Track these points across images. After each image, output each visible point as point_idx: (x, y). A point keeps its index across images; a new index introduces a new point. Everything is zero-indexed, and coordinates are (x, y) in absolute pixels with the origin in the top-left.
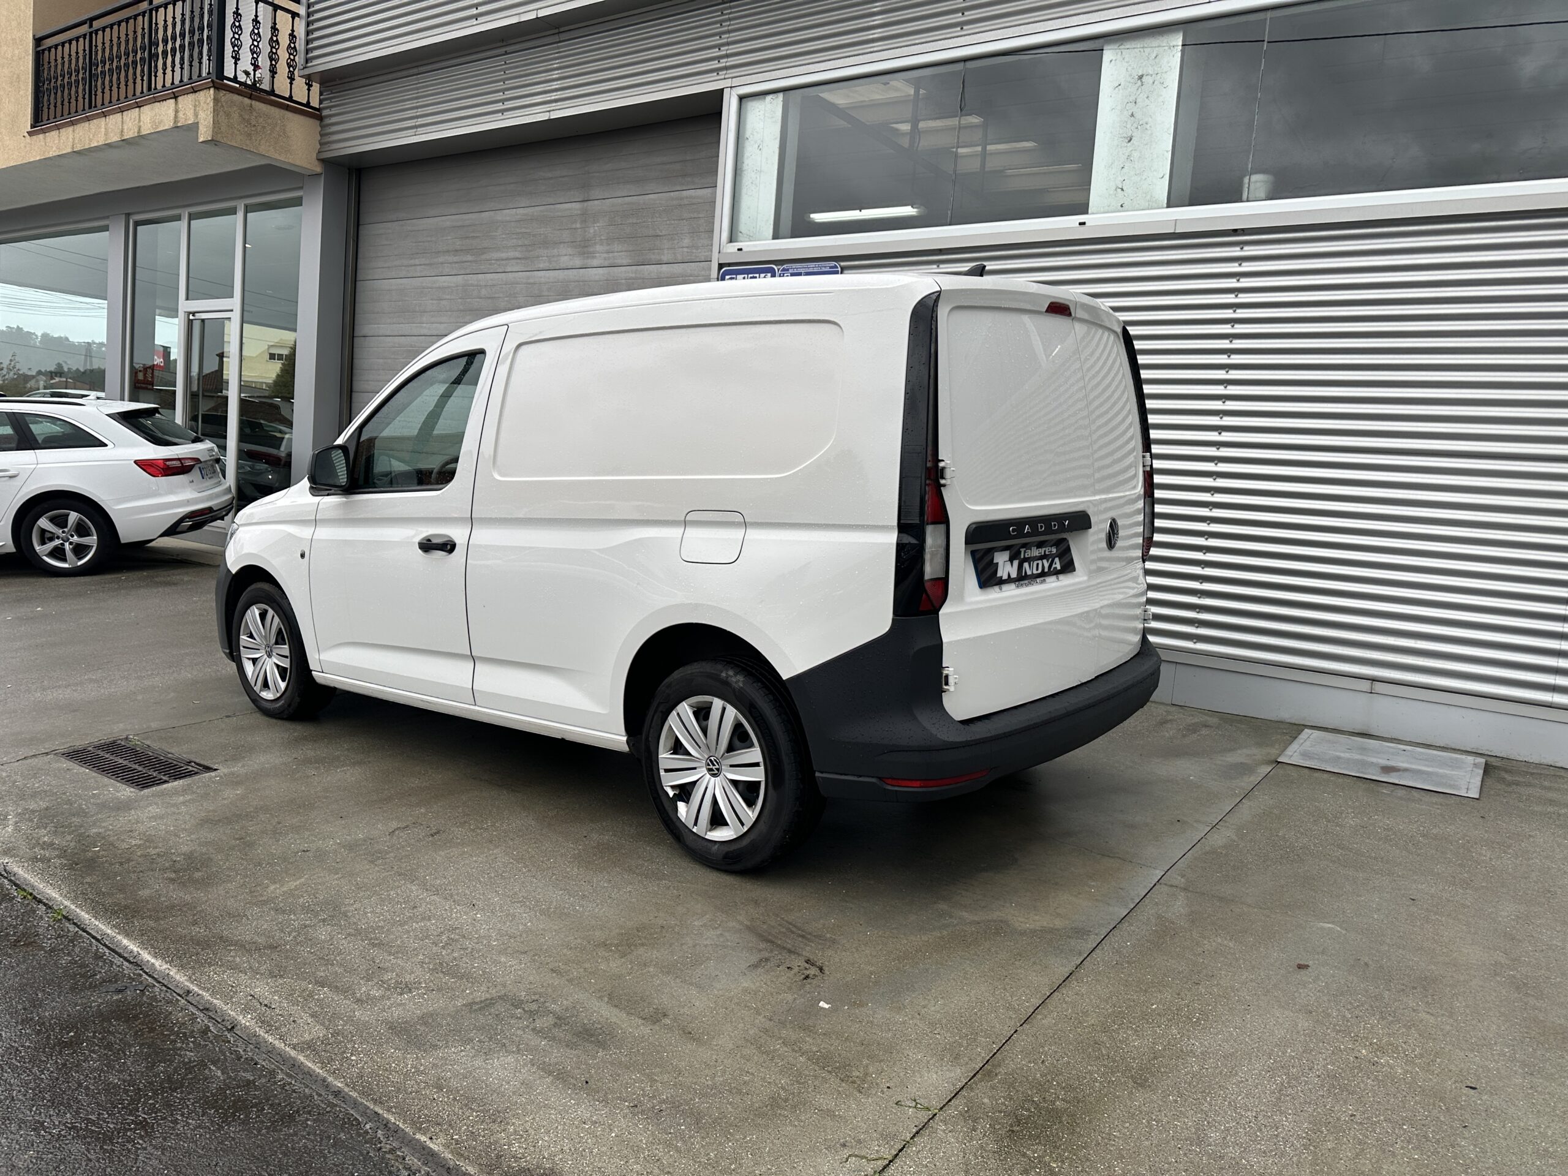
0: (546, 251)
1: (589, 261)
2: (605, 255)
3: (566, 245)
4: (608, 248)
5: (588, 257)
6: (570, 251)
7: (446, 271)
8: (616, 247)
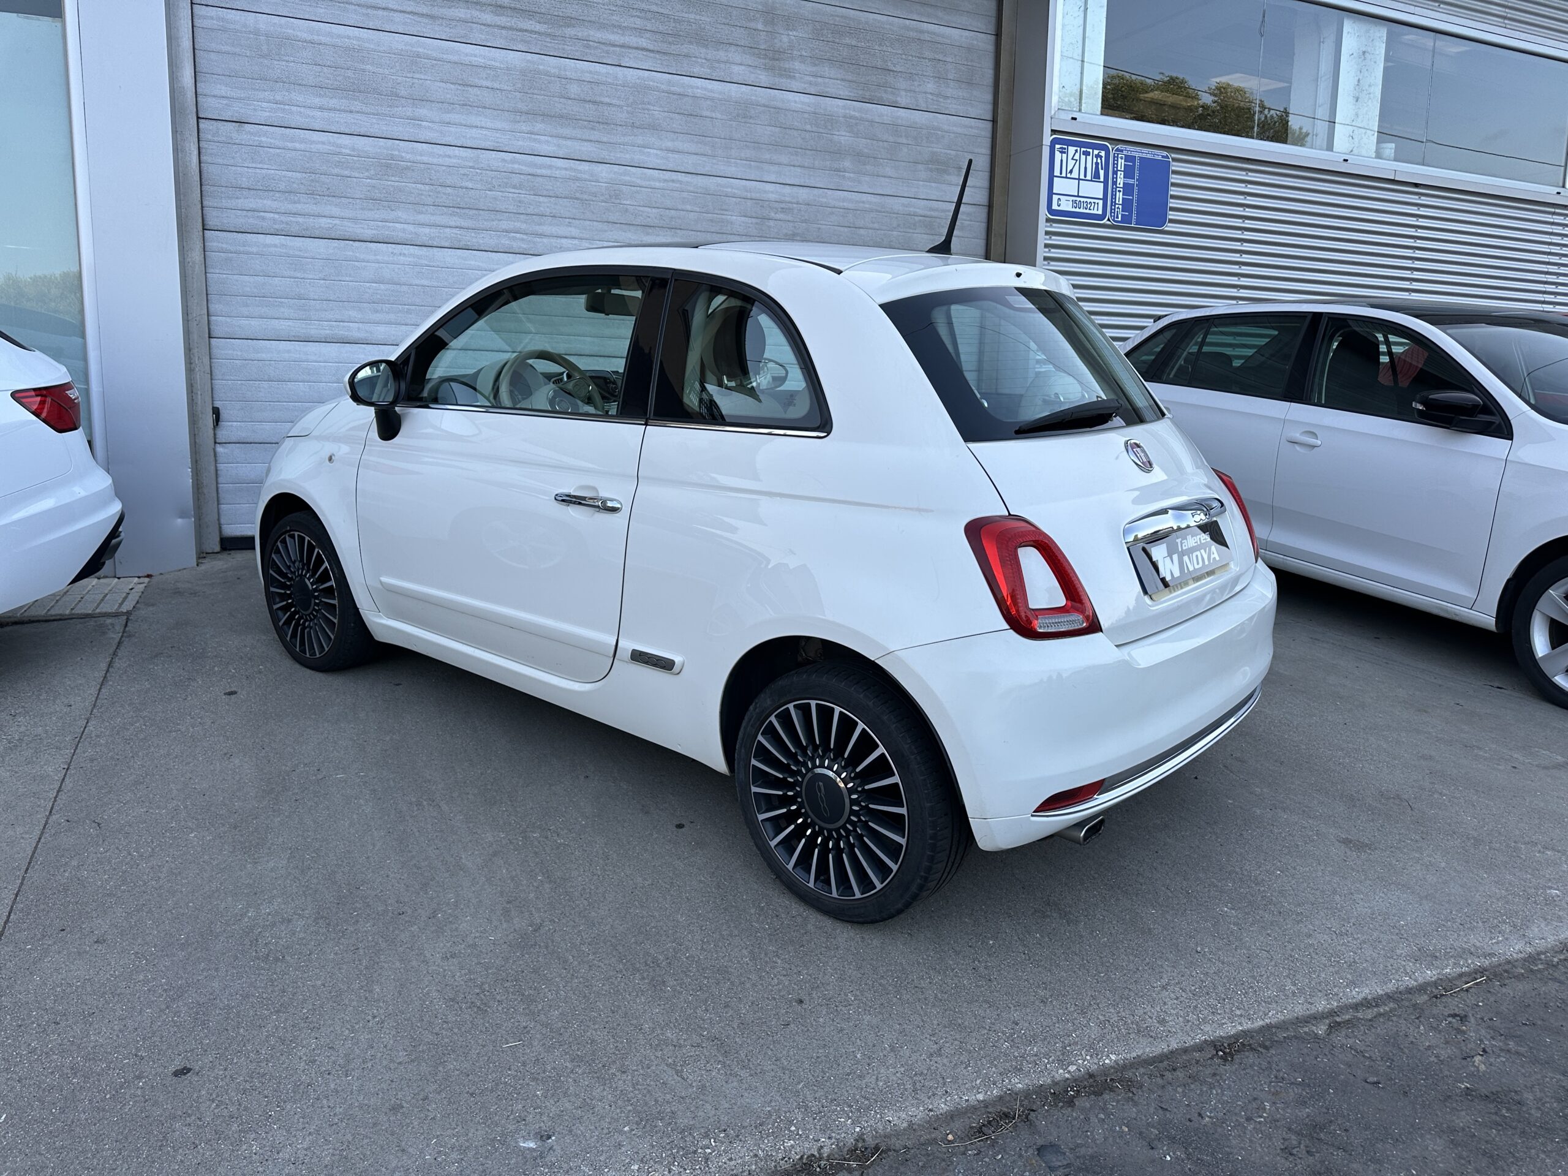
0: (703, 50)
1: (784, 80)
2: (812, 79)
3: (739, 48)
4: (814, 69)
5: (781, 76)
6: (749, 60)
7: (478, 36)
8: (827, 70)
